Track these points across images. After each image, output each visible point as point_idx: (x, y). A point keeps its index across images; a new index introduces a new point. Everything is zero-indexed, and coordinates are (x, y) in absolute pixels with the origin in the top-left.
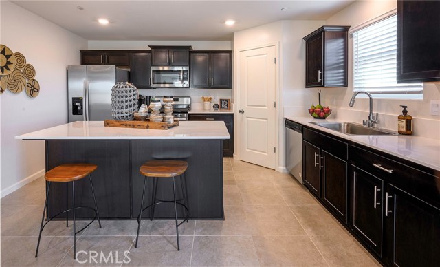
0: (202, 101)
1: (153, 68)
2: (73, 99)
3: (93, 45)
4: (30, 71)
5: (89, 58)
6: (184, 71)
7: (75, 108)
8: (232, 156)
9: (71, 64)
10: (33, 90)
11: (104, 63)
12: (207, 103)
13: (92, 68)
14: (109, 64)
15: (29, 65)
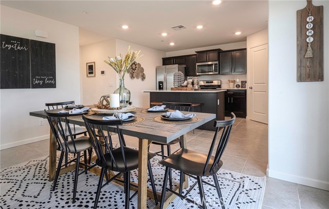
0: (228, 82)
1: (197, 64)
2: (159, 82)
3: (169, 55)
4: (142, 70)
5: (166, 61)
6: (215, 64)
7: (160, 86)
8: (245, 118)
9: (158, 65)
10: (143, 78)
11: (173, 64)
12: (232, 84)
13: (168, 66)
14: (176, 64)
15: (142, 68)
